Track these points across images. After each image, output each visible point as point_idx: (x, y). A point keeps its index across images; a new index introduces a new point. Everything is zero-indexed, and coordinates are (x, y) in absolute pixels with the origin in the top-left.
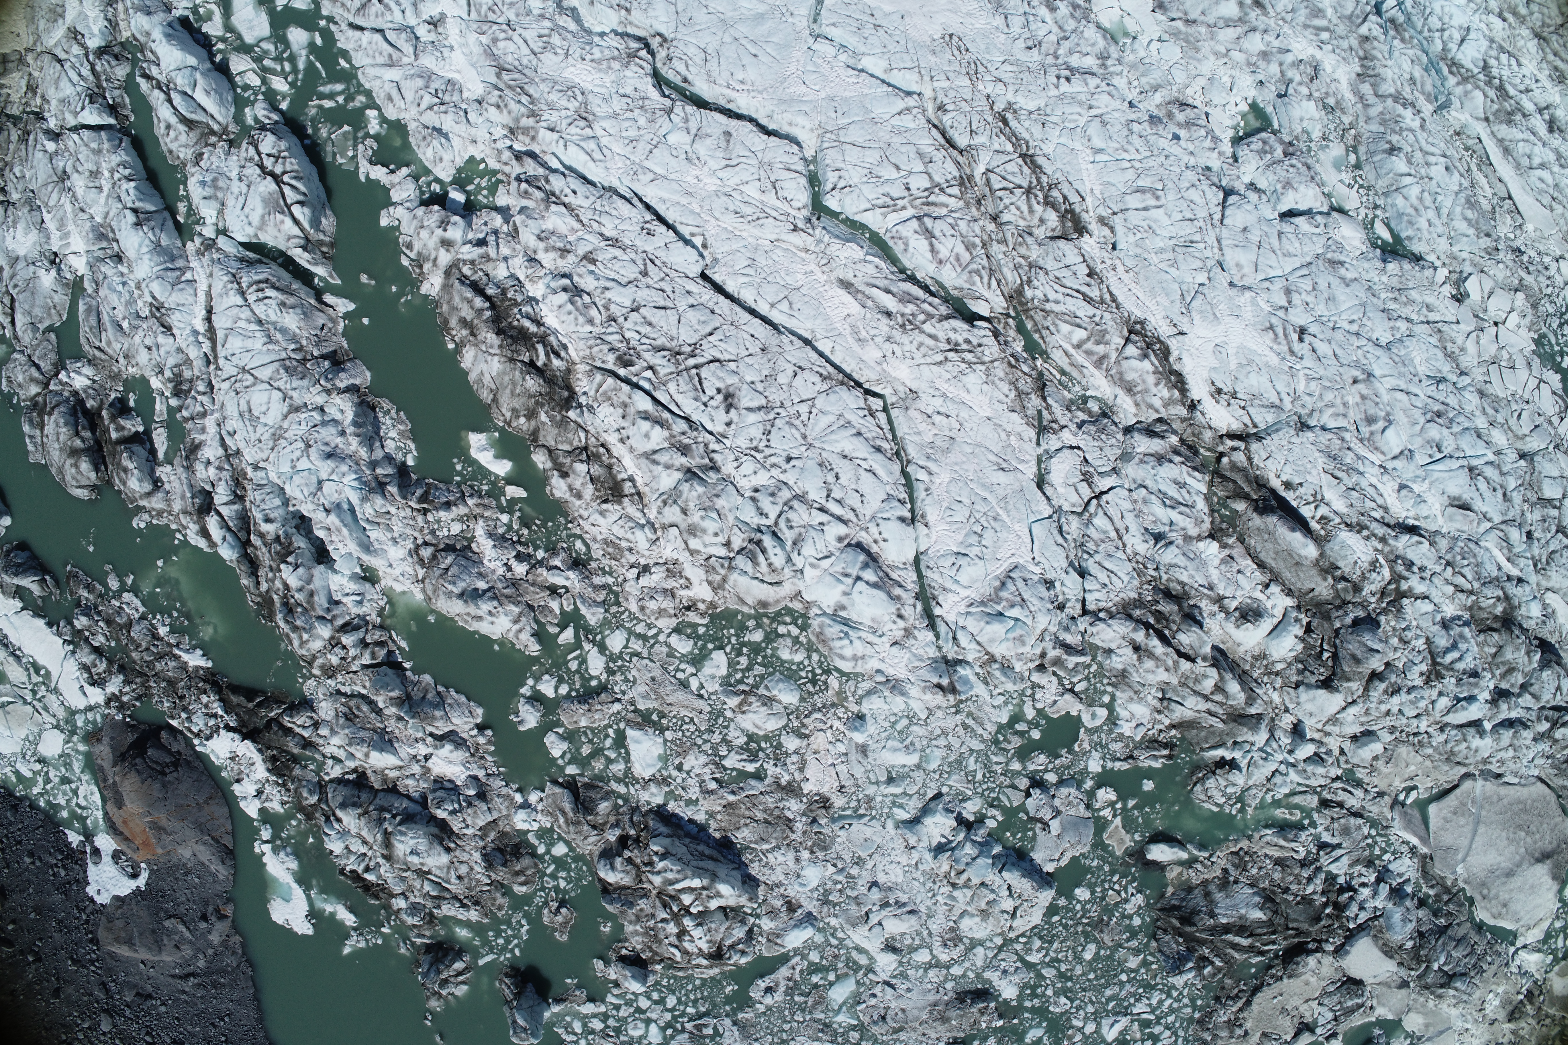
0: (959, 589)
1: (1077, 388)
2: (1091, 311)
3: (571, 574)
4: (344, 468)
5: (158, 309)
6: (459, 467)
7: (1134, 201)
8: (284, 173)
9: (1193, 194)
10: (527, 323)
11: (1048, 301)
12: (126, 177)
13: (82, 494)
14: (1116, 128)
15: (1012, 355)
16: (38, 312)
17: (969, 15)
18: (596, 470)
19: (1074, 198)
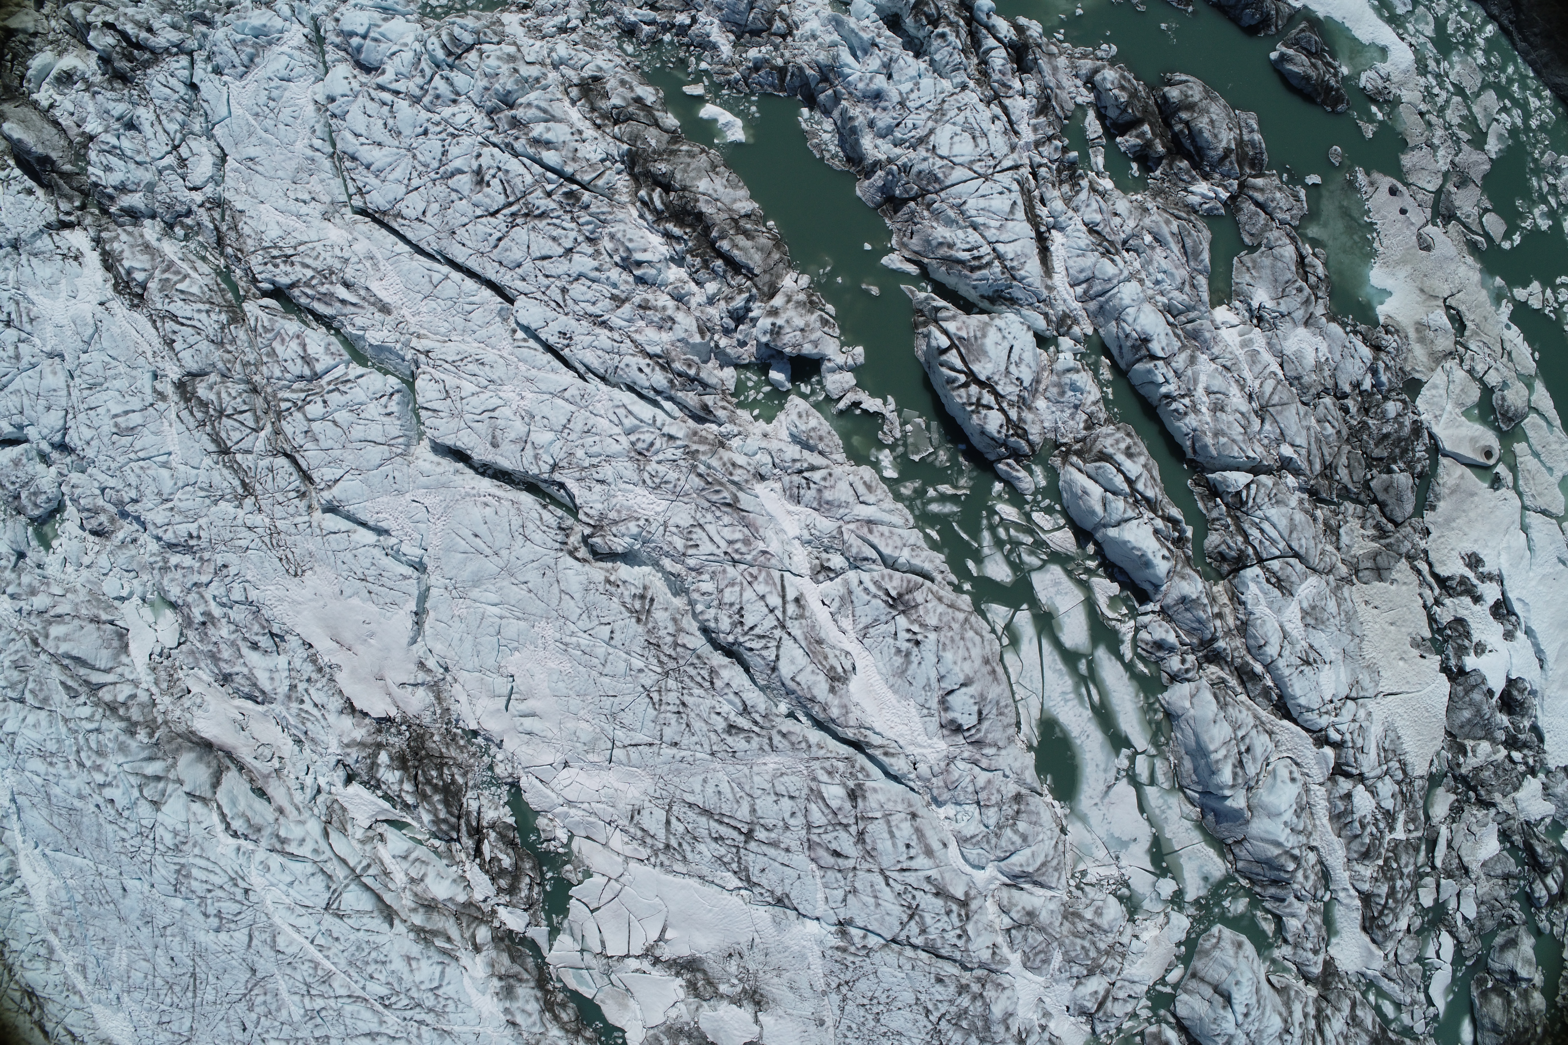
0: (289, 51)
1: (192, 246)
2: (172, 308)
3: (633, 18)
4: (861, 86)
5: (1108, 252)
6: (753, 109)
7: (135, 419)
8: (966, 385)
9: (87, 433)
10: (677, 231)
11: (208, 312)
12: (1174, 399)
13: (1184, 77)
14: (149, 491)
15: (240, 260)
16: (1267, 262)
17: (280, 600)
18: (604, 105)
19: (185, 414)
